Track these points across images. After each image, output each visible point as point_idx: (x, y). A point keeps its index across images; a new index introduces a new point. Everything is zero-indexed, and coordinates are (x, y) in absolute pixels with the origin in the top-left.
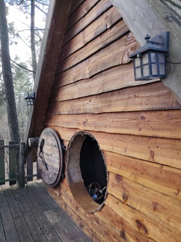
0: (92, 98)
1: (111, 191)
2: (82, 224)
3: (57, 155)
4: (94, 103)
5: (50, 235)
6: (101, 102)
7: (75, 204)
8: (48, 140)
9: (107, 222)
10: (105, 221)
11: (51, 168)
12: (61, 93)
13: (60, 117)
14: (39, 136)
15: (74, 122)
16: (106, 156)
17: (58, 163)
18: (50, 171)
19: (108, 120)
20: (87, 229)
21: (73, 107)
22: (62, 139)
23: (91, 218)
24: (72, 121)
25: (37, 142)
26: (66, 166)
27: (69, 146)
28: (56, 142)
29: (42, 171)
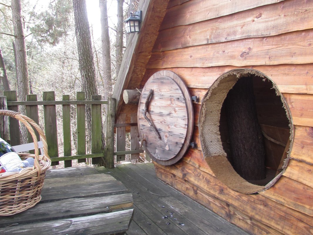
0: (261, 11)
1: (297, 155)
2: (232, 213)
3: (183, 113)
4: (267, 20)
5: (183, 225)
6: (285, 16)
7: (217, 185)
8: (163, 90)
9: (287, 201)
10: (283, 201)
11: (168, 135)
12: (190, 10)
13: (185, 52)
14: (141, 87)
15: (219, 55)
16: (291, 103)
17: (184, 126)
18: (166, 141)
19: (299, 43)
20: (241, 218)
21: (219, 31)
22: (192, 87)
23: (251, 201)
24: (214, 55)
25: (138, 97)
26: (200, 129)
27: (208, 97)
28: (180, 92)
29: (148, 142)
